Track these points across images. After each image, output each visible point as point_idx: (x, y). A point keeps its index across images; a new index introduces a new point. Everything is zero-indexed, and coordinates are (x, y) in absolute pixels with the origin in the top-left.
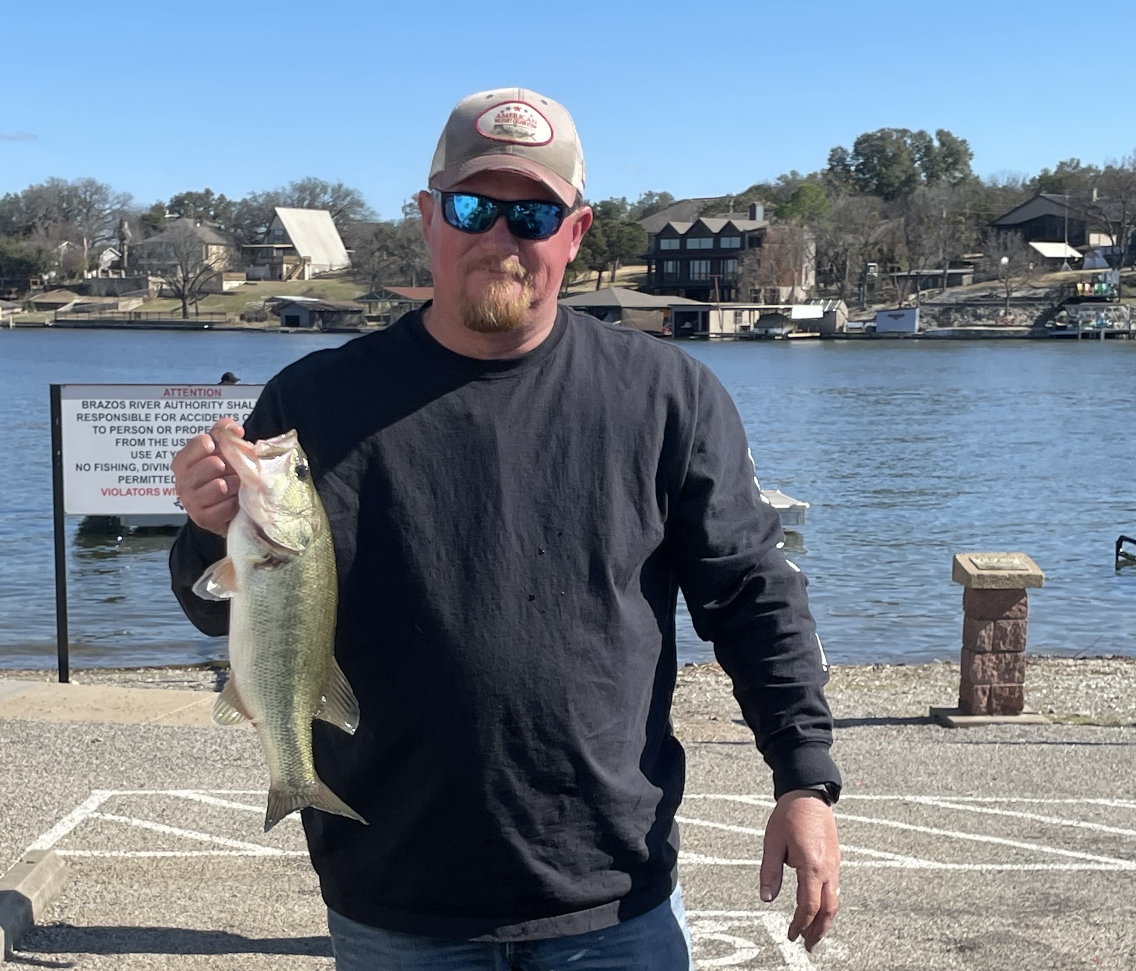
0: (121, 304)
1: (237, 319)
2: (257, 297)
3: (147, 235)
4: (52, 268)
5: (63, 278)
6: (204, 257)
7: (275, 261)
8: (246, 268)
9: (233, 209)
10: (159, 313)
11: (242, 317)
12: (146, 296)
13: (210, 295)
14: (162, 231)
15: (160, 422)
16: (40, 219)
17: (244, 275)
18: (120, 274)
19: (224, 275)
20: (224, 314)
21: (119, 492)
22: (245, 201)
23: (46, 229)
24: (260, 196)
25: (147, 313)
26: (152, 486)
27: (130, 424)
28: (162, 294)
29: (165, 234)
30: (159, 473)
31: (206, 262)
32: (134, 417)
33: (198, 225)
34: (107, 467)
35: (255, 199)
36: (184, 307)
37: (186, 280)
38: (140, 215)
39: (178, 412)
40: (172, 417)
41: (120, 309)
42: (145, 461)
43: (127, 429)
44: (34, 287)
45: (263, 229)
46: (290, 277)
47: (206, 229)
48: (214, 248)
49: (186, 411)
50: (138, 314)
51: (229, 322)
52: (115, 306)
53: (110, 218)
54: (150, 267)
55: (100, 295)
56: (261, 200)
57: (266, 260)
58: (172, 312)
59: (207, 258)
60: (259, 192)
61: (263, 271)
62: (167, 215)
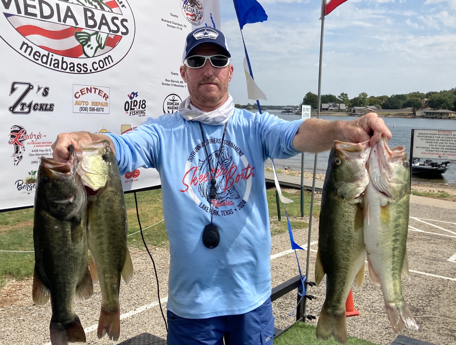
15: (436, 138)
21: (425, 153)
26: (433, 152)
27: (429, 138)
30: (435, 150)
32: (430, 137)
34: (423, 148)
39: (441, 136)
40: (440, 137)
42: (432, 147)
43: (428, 139)
49: (443, 136)
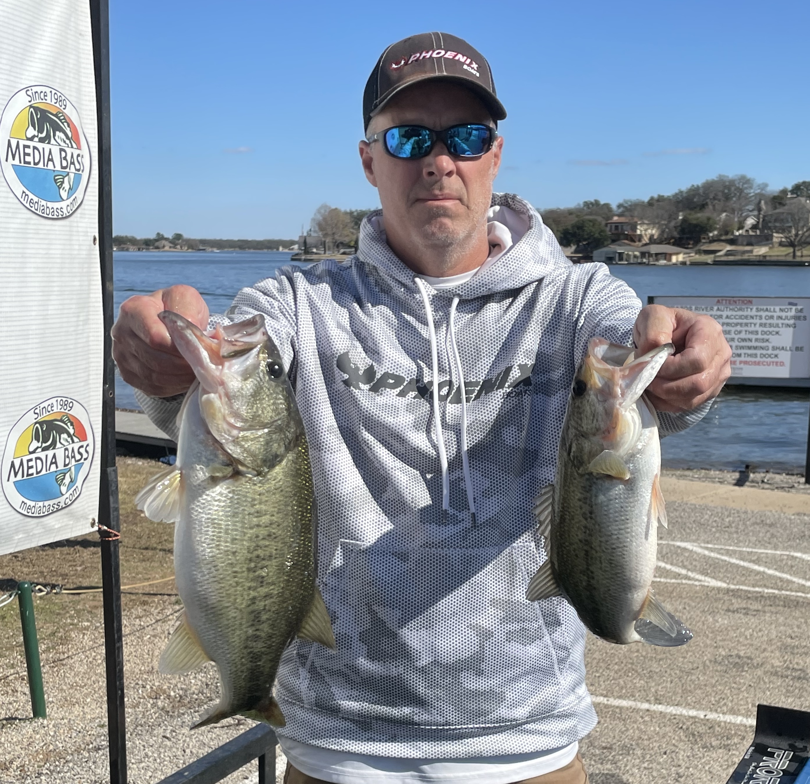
0: (755, 250)
3: (775, 208)
4: (715, 229)
5: (721, 235)
10: (778, 256)
12: (771, 246)
14: (784, 205)
16: (711, 199)
18: (756, 232)
23: (714, 206)
25: (770, 256)
28: (781, 244)
29: (786, 207)
33: (808, 201)
36: (794, 252)
37: (797, 235)
38: (772, 196)
41: (755, 253)
44: (703, 241)
50: (765, 257)
52: (751, 251)
53: (753, 198)
54: (775, 227)
55: (742, 245)
58: (786, 255)
62: (789, 196)
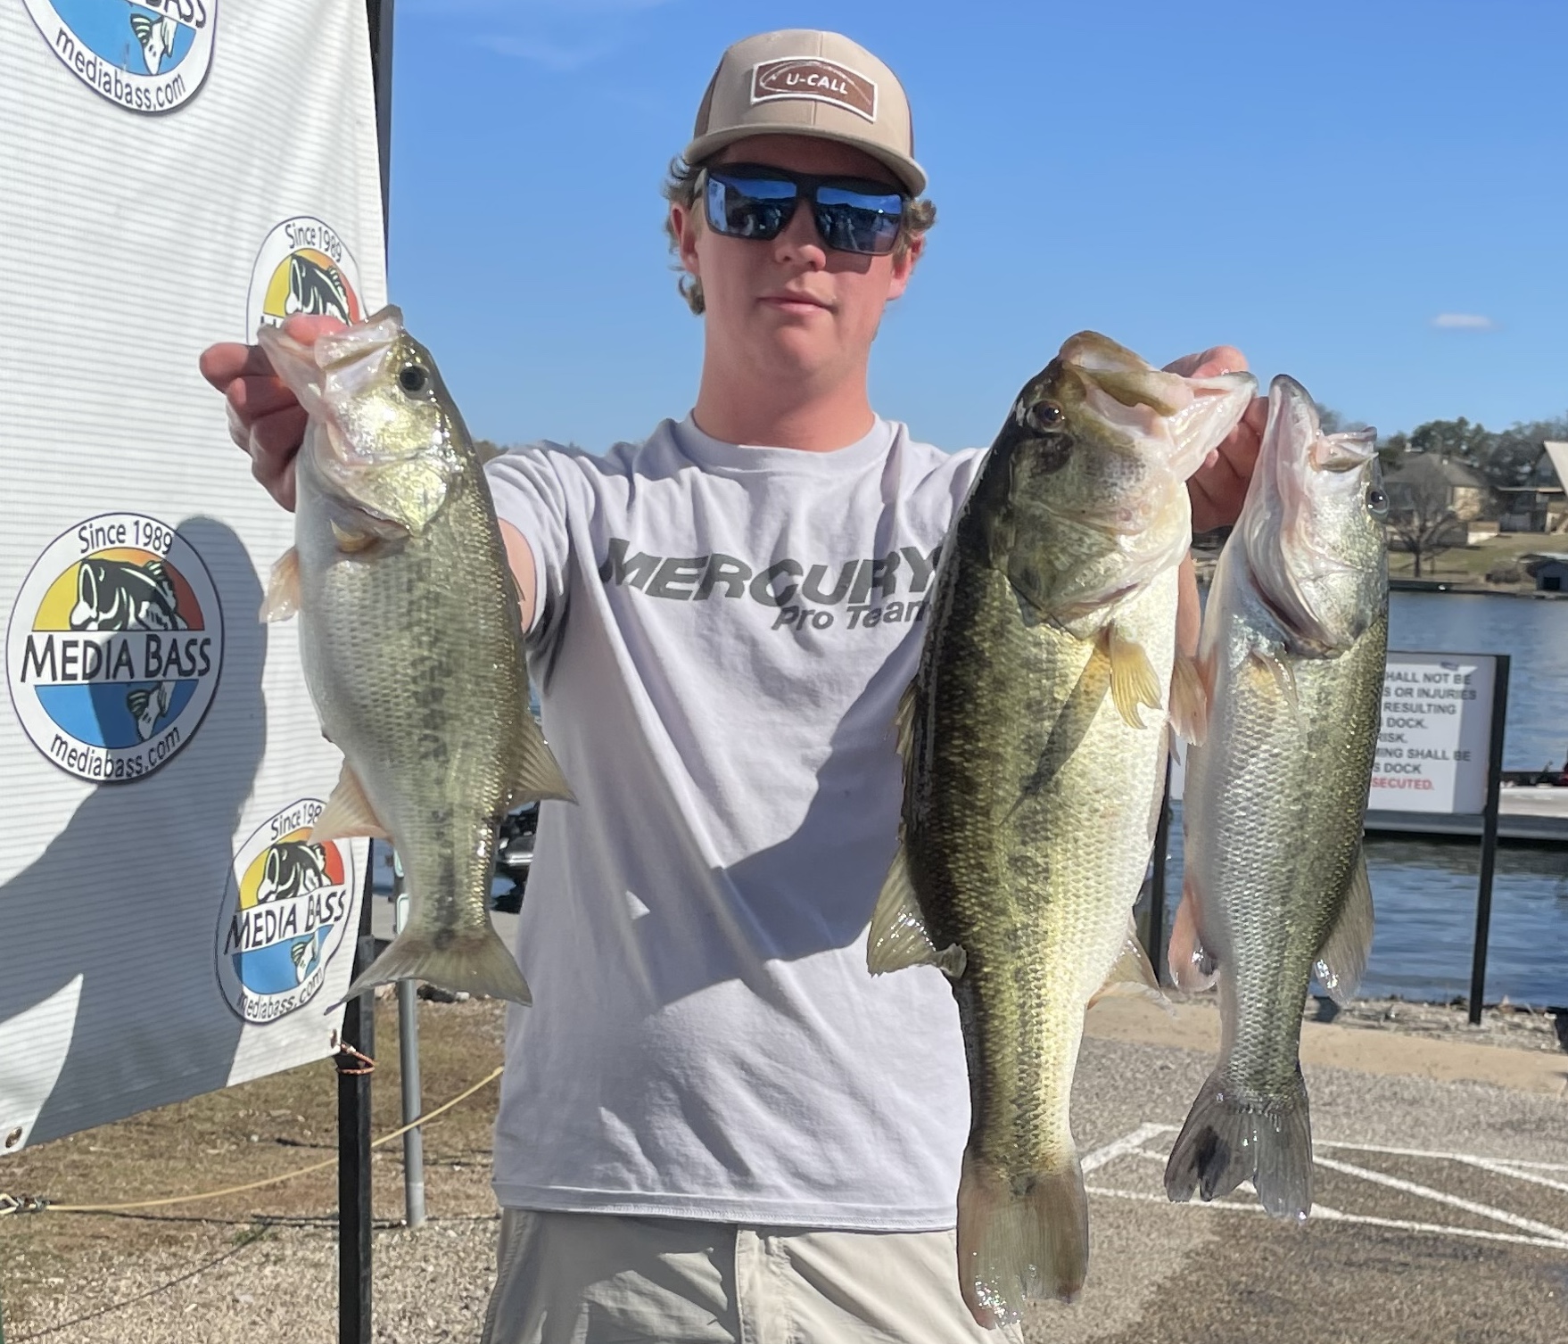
1: (1482, 580)
2: (1509, 552)
6: (1448, 501)
7: (1538, 508)
8: (1501, 518)
9: (1491, 442)
11: (1489, 578)
13: (1452, 549)
14: (1399, 468)
17: (1496, 525)
19: (1471, 525)
20: (1465, 572)
22: (1507, 433)
24: (1527, 427)
29: (1403, 472)
31: (1450, 508)
33: (1445, 462)
35: (1520, 431)
36: (1417, 564)
37: (1422, 529)
45: (1527, 469)
46: (1554, 529)
47: (1454, 467)
48: (1461, 491)
51: (1473, 582)
56: (1527, 432)
57: (1525, 508)
58: (1401, 570)
59: (1452, 502)
60: (1526, 422)
61: (1522, 520)
62: (1408, 450)
